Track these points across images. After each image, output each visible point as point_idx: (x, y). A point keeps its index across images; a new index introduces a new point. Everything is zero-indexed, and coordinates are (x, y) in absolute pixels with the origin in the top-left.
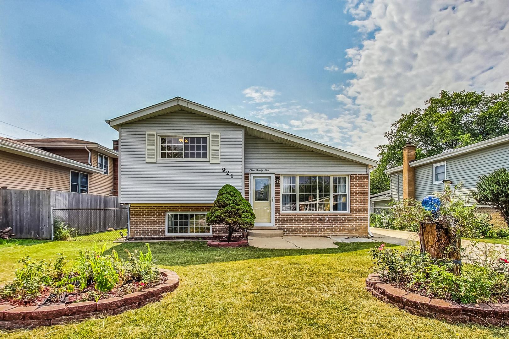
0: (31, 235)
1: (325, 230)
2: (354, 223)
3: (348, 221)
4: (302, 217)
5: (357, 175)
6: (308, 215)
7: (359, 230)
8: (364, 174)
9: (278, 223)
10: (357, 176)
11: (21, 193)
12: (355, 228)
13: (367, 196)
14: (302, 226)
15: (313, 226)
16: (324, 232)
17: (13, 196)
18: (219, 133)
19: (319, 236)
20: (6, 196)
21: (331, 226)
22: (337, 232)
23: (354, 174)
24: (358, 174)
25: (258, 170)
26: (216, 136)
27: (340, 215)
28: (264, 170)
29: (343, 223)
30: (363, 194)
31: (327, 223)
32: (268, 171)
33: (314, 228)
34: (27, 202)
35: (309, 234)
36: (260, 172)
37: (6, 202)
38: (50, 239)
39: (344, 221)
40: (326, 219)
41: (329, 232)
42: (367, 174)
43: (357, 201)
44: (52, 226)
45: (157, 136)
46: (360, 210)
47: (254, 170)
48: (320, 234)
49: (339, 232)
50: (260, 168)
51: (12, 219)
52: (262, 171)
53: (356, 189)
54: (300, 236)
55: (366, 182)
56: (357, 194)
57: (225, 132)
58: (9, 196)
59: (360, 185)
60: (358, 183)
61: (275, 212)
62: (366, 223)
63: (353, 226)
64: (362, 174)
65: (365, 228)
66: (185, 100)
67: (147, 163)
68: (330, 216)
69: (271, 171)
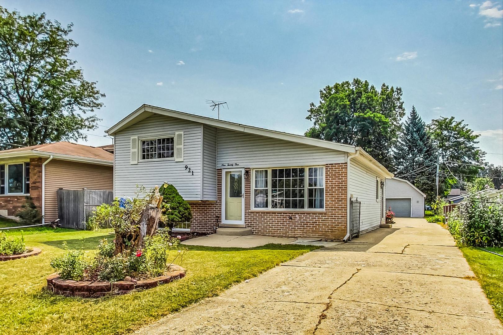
0: (74, 225)
1: (296, 230)
2: (329, 223)
3: (322, 220)
4: (271, 215)
5: (333, 164)
6: (278, 213)
7: (336, 232)
8: (342, 164)
9: (247, 221)
10: (334, 166)
11: (68, 192)
12: (330, 229)
13: (345, 190)
14: (272, 225)
15: (283, 226)
16: (295, 232)
17: (64, 194)
18: (182, 133)
19: (289, 237)
20: (61, 195)
21: (303, 226)
22: (309, 233)
23: (330, 164)
24: (335, 164)
25: (228, 165)
26: (180, 136)
27: (312, 214)
28: (234, 164)
29: (316, 222)
30: (340, 188)
31: (298, 222)
32: (238, 165)
33: (284, 228)
34: (72, 199)
35: (279, 234)
36: (231, 167)
37: (61, 200)
38: (84, 229)
39: (317, 220)
40: (296, 218)
41: (301, 233)
42: (346, 163)
43: (333, 197)
44: (85, 218)
45: (138, 140)
46: (337, 208)
47: (225, 165)
48: (290, 234)
49: (311, 233)
50: (230, 163)
51: (64, 213)
52: (232, 165)
53: (332, 181)
54: (269, 236)
55: (344, 172)
56: (334, 188)
57: (187, 130)
58: (62, 195)
59: (337, 177)
60: (334, 175)
61: (245, 209)
62: (344, 223)
63: (328, 227)
64: (339, 164)
65: (344, 230)
66: (150, 106)
67: (132, 165)
68: (301, 214)
69: (241, 165)
